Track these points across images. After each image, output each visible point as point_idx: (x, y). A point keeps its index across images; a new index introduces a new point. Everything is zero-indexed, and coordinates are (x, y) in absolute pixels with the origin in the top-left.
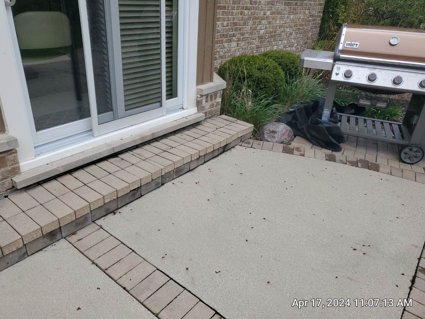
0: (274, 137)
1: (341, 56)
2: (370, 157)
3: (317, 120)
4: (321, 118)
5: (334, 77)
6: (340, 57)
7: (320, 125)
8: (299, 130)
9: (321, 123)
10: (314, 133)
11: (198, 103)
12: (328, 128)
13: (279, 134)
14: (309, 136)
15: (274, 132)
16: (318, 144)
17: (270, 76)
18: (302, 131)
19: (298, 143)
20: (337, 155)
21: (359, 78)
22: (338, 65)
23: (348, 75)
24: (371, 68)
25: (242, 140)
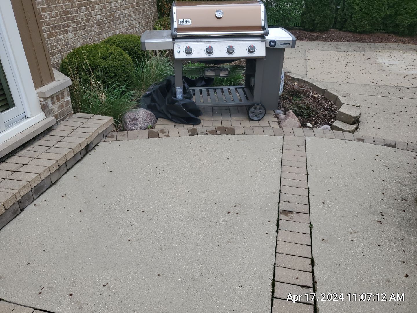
0: (137, 125)
1: (178, 34)
2: (226, 123)
3: (173, 99)
4: (176, 97)
5: (177, 56)
6: (176, 35)
7: (176, 104)
8: (159, 112)
9: (177, 101)
10: (173, 112)
11: (44, 108)
12: (184, 105)
13: (141, 120)
14: (170, 117)
15: (136, 119)
16: (179, 122)
17: (117, 63)
18: (162, 112)
19: (162, 125)
20: (198, 128)
21: (198, 53)
22: (178, 43)
23: (188, 51)
24: (206, 41)
25: (104, 135)
